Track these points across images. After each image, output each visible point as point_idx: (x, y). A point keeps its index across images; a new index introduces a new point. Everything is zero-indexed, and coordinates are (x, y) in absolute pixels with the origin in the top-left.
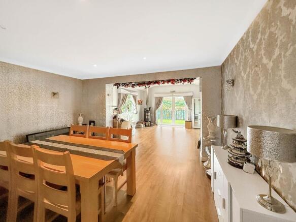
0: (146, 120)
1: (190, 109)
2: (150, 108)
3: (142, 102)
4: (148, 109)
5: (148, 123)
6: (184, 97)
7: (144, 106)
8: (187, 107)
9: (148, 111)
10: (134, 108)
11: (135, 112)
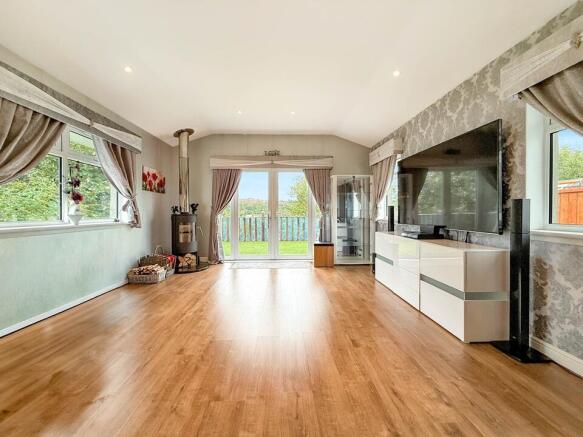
0: (178, 250)
1: (323, 208)
2: (194, 207)
3: (162, 184)
4: (188, 210)
5: (189, 259)
6: (307, 171)
7: (172, 198)
8: (315, 203)
9: (185, 214)
10: (124, 200)
11: (126, 217)
